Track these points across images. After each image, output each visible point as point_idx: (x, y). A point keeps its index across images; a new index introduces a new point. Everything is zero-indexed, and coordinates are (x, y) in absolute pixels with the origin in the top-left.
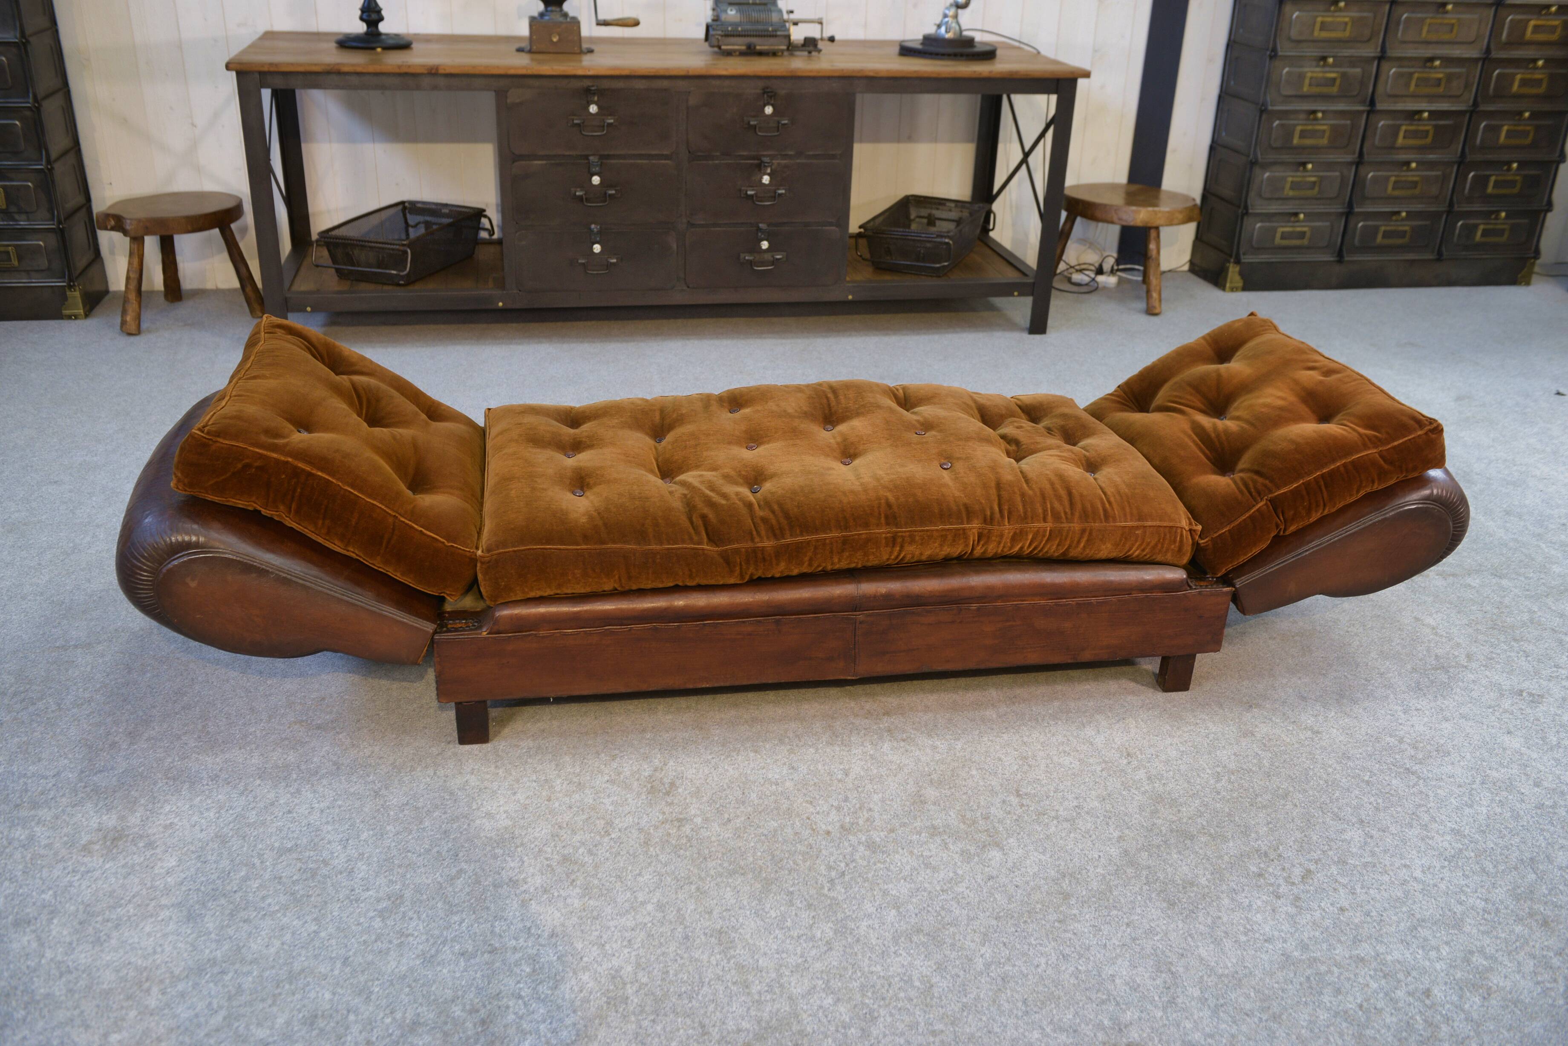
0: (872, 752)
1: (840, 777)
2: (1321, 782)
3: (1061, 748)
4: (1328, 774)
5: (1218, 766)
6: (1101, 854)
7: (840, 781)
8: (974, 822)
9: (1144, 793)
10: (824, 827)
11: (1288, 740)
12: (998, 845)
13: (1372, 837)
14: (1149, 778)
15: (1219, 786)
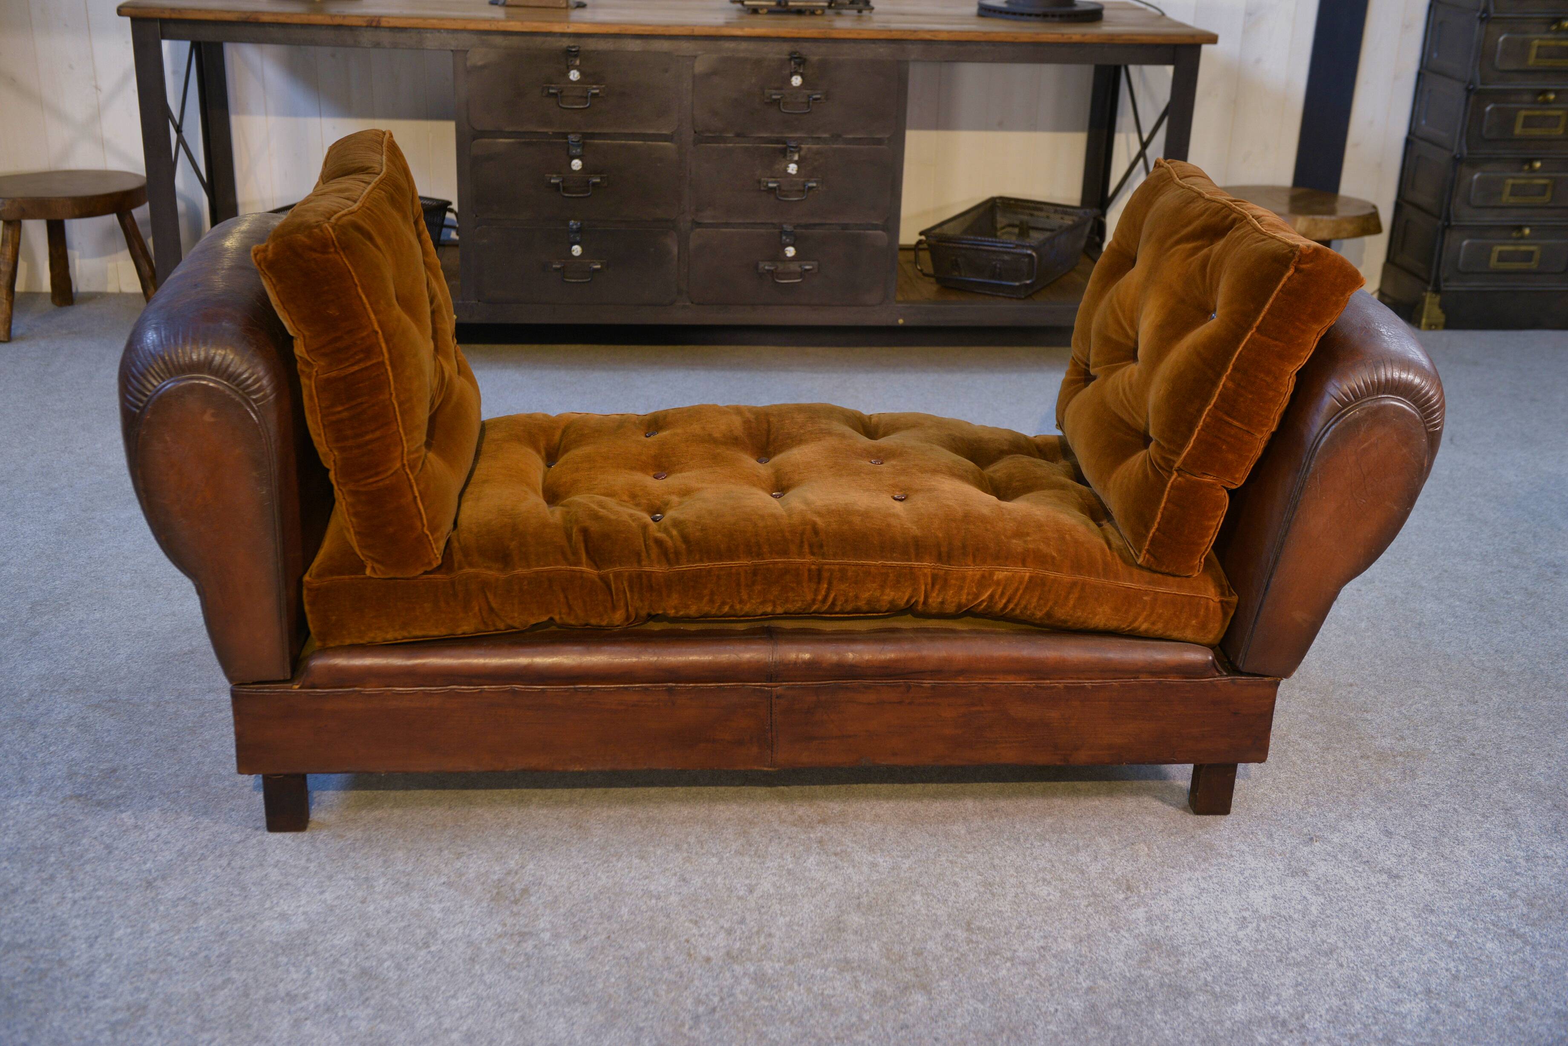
0: (791, 866)
1: (741, 893)
2: (1385, 939)
3: (1040, 875)
4: (1397, 930)
5: (1247, 909)
6: (1059, 1007)
7: (740, 898)
8: (902, 958)
9: (1137, 937)
10: (704, 952)
11: (1353, 884)
12: (925, 988)
13: (1438, 1012)
14: (1149, 919)
15: (1241, 934)
